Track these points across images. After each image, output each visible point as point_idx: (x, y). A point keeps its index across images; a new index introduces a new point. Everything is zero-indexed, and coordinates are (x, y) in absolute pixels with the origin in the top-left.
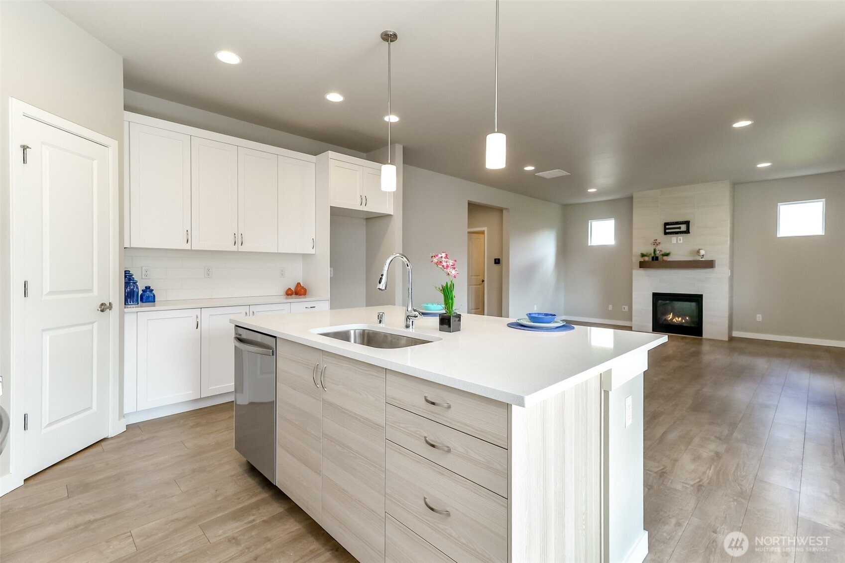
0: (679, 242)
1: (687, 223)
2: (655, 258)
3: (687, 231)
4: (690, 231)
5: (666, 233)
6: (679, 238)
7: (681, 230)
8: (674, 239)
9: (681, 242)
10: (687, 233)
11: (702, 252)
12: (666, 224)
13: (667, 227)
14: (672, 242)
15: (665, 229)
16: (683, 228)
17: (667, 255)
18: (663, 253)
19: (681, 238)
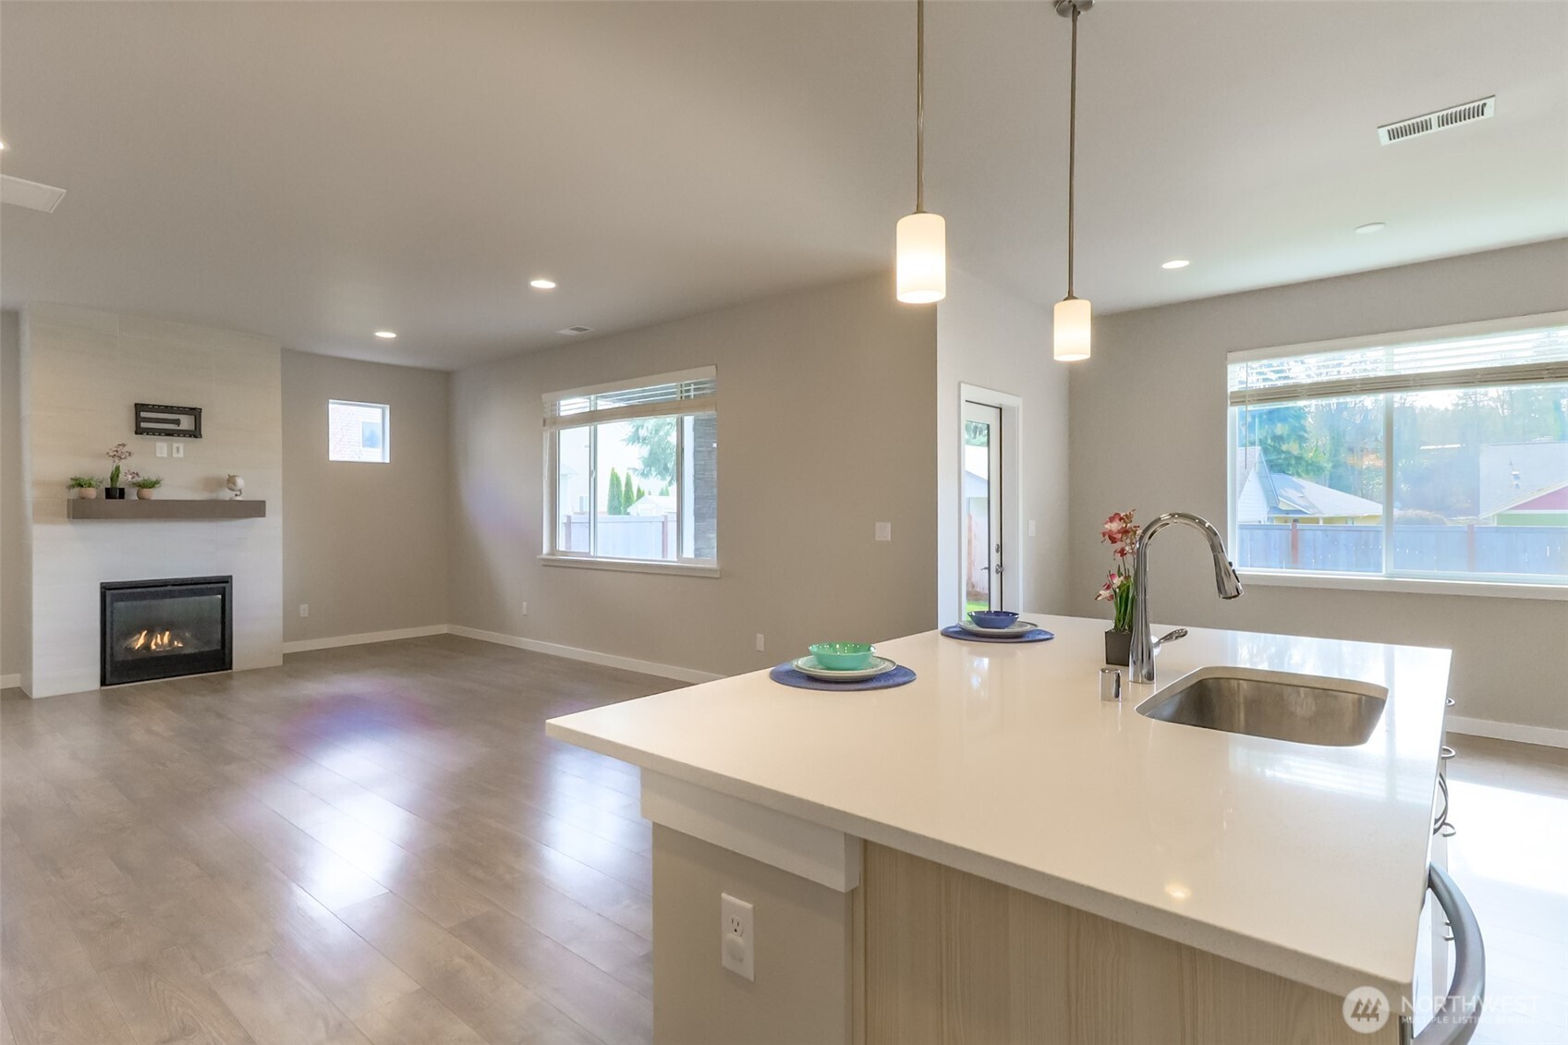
0: (175, 455)
1: (195, 413)
2: (114, 493)
3: (195, 433)
4: (202, 433)
5: (139, 431)
6: (175, 445)
7: (181, 427)
8: (162, 446)
9: (181, 455)
10: (195, 437)
11: (240, 482)
12: (139, 407)
13: (143, 414)
14: (158, 455)
15: (138, 420)
16: (186, 423)
17: (152, 485)
18: (137, 479)
19: (180, 445)
